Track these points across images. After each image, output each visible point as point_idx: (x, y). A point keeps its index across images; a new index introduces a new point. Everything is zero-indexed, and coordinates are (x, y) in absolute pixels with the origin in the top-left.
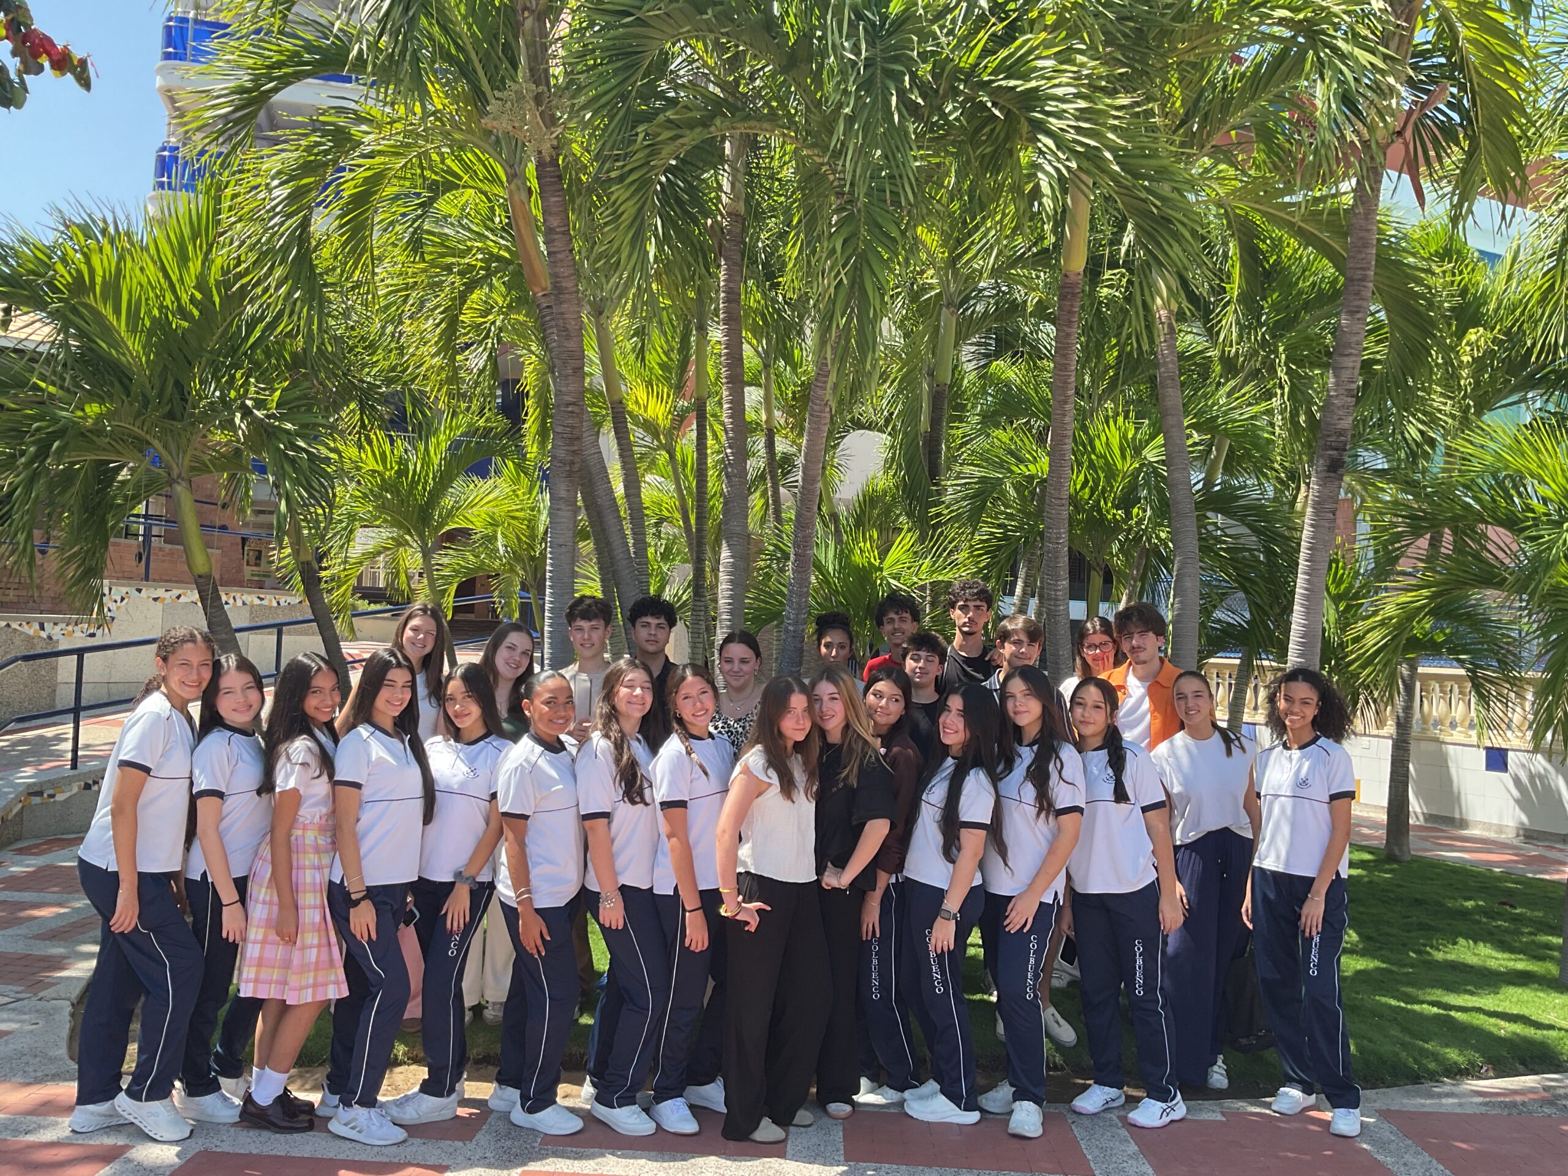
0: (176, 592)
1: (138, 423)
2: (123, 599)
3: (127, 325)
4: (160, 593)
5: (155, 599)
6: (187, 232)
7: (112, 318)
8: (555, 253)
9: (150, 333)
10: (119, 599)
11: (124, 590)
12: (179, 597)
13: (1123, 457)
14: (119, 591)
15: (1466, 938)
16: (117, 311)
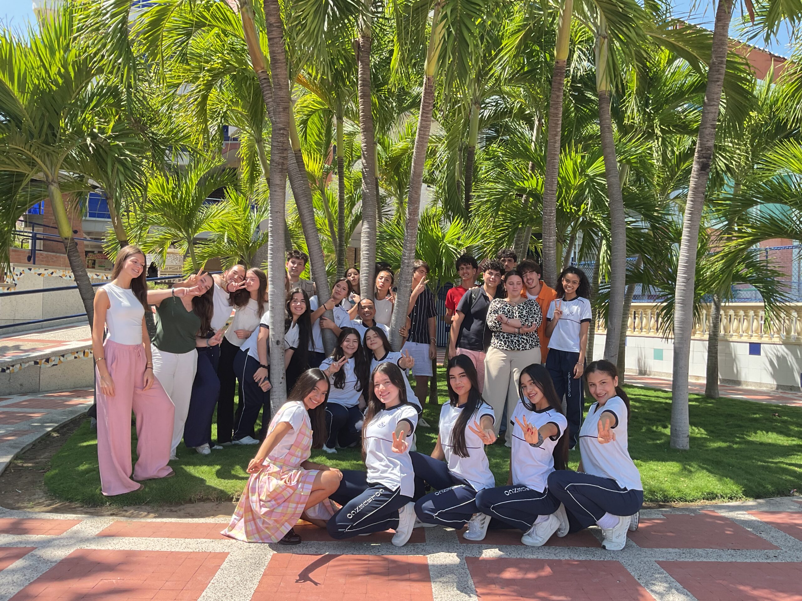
0: (50, 271)
1: (28, 147)
2: (21, 274)
3: (19, 88)
4: (42, 271)
5: (39, 274)
6: (53, 35)
7: (8, 83)
8: (273, 38)
9: (33, 94)
10: (19, 274)
11: (21, 269)
12: (52, 273)
13: (575, 177)
14: (18, 270)
15: (762, 431)
16: (12, 80)
